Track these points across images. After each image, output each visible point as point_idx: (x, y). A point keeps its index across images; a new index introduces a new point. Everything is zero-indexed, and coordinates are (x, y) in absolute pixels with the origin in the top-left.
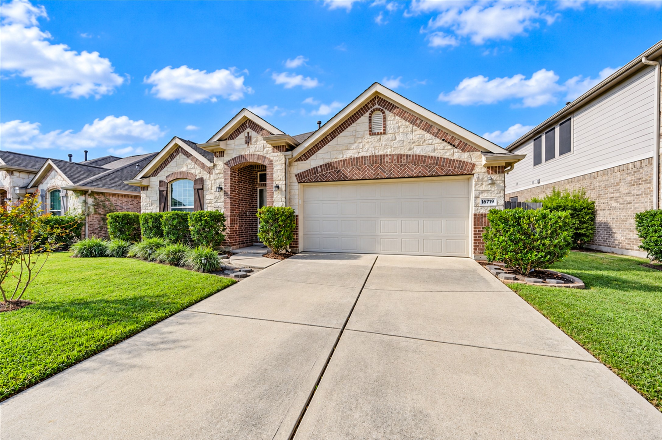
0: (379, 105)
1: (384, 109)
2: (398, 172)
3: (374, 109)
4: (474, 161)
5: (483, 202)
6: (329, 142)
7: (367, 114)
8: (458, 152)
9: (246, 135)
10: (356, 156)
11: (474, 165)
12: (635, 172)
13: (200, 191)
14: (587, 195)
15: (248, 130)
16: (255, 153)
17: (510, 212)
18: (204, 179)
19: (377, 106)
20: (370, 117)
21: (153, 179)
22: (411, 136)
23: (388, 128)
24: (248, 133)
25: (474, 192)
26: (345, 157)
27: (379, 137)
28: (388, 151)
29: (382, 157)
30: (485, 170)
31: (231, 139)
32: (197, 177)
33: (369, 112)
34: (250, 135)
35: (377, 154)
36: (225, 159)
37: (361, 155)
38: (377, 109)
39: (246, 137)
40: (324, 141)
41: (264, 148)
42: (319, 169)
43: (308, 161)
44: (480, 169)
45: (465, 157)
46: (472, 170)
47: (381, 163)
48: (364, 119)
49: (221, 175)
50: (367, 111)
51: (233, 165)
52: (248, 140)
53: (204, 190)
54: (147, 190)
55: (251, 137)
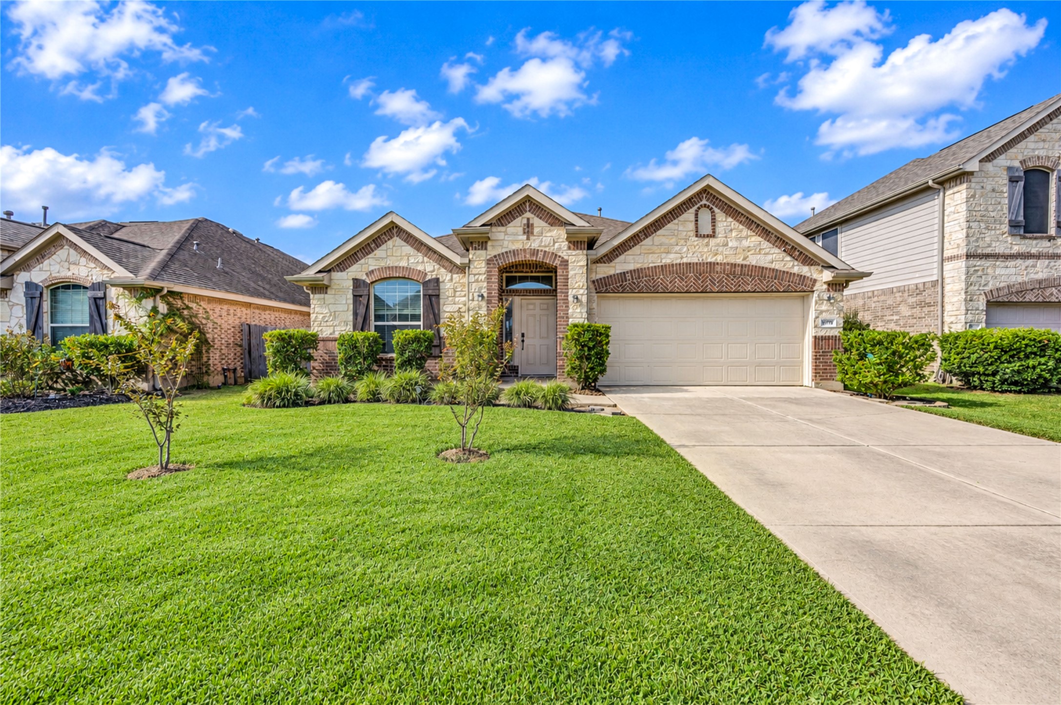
0: (707, 201)
1: (713, 207)
2: (732, 284)
3: (701, 205)
4: (815, 276)
5: (823, 322)
6: (642, 241)
7: (692, 210)
8: (797, 265)
9: (525, 221)
10: (678, 261)
11: (815, 281)
12: (917, 294)
13: (433, 299)
14: (860, 317)
15: (528, 215)
16: (540, 249)
17: (853, 335)
18: (441, 280)
19: (704, 202)
20: (697, 215)
21: (336, 275)
22: (746, 243)
23: (717, 230)
24: (528, 219)
25: (814, 312)
26: (664, 261)
27: (706, 240)
28: (719, 259)
29: (712, 265)
30: (825, 286)
31: (499, 226)
32: (428, 277)
33: (696, 207)
34: (531, 222)
35: (705, 261)
36: (488, 253)
37: (685, 260)
38: (705, 205)
39: (524, 224)
40: (635, 239)
41: (554, 243)
42: (629, 277)
43: (612, 264)
44: (820, 287)
45: (805, 270)
46: (813, 285)
47: (710, 272)
48: (690, 215)
49: (483, 277)
50: (694, 206)
51: (502, 263)
52: (528, 229)
53: (441, 297)
54: (326, 293)
55: (532, 225)
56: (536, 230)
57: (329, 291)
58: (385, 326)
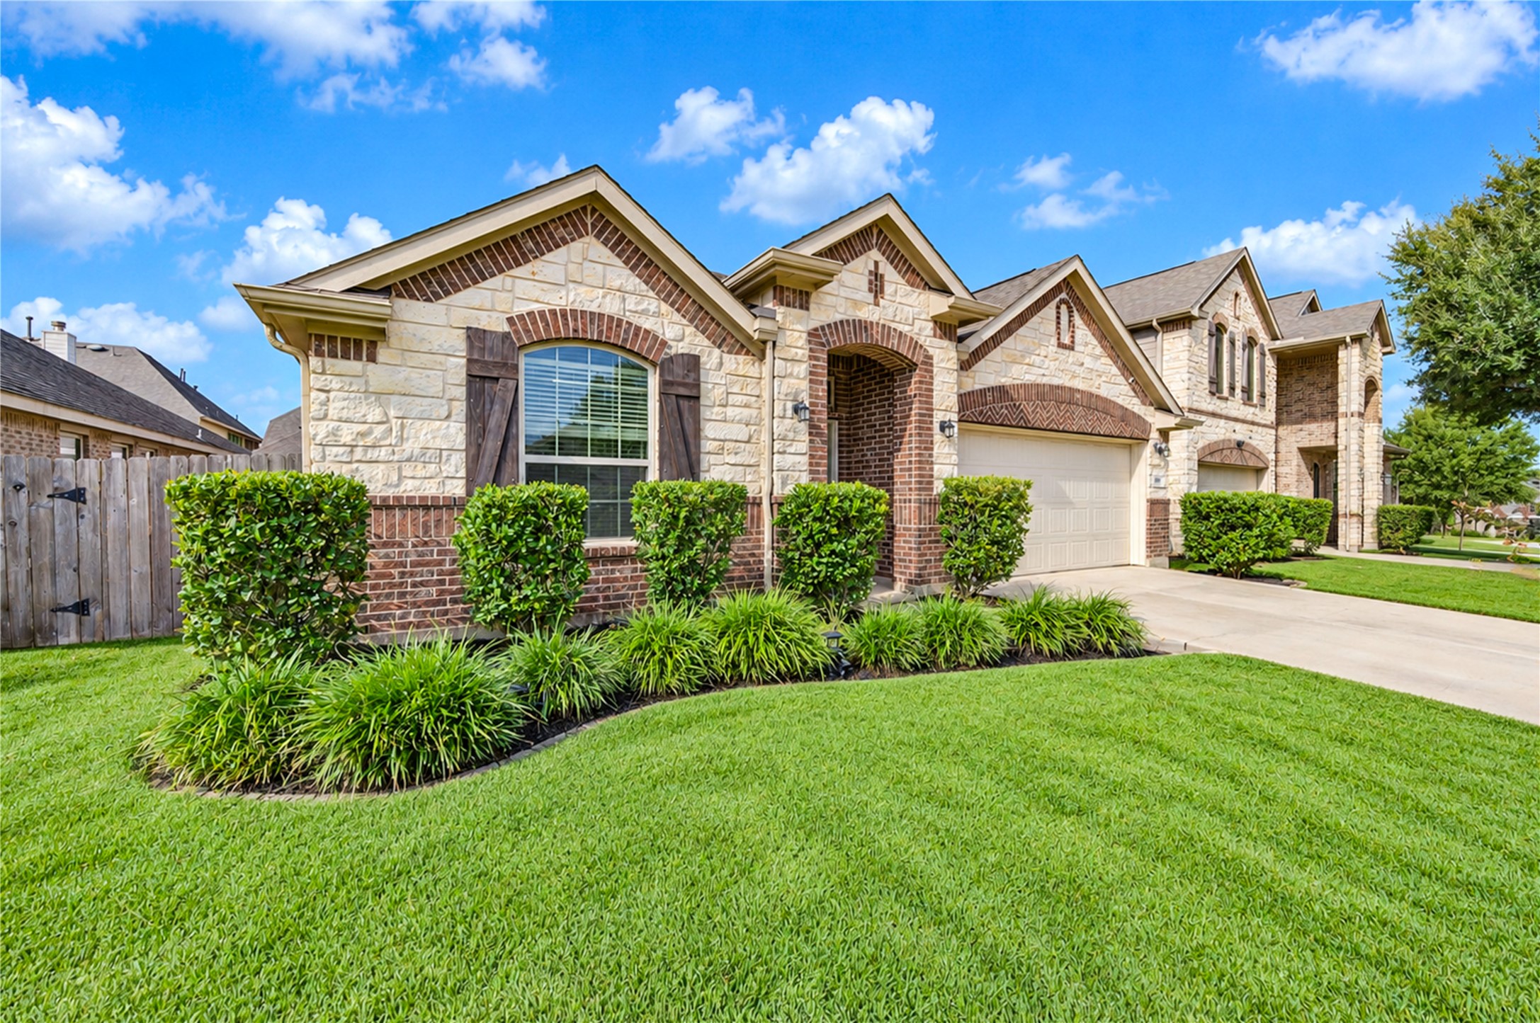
0: (1067, 294)
1: (1073, 305)
3: (1062, 300)
4: (1150, 420)
5: (1155, 481)
6: (1004, 340)
7: (1053, 305)
8: (1138, 404)
9: (871, 266)
10: (1041, 381)
11: (1150, 427)
15: (875, 255)
16: (893, 326)
19: (1064, 295)
20: (1058, 312)
21: (411, 309)
22: (1099, 365)
23: (1076, 340)
24: (876, 264)
25: (1149, 467)
26: (1026, 377)
27: (1066, 352)
28: (1076, 383)
29: (1072, 391)
30: (1158, 435)
33: (1056, 301)
34: (880, 270)
35: (1066, 384)
36: (811, 317)
37: (1047, 380)
38: (1065, 300)
39: (870, 272)
40: (999, 337)
41: (914, 319)
42: (989, 397)
43: (970, 372)
44: (1154, 434)
46: (1150, 432)
47: (1070, 402)
50: (1054, 298)
51: (836, 342)
52: (877, 285)
53: (703, 401)
54: (372, 359)
55: (882, 276)
56: (889, 289)
57: (383, 353)
58: (553, 465)
